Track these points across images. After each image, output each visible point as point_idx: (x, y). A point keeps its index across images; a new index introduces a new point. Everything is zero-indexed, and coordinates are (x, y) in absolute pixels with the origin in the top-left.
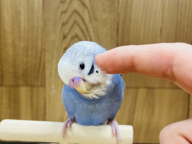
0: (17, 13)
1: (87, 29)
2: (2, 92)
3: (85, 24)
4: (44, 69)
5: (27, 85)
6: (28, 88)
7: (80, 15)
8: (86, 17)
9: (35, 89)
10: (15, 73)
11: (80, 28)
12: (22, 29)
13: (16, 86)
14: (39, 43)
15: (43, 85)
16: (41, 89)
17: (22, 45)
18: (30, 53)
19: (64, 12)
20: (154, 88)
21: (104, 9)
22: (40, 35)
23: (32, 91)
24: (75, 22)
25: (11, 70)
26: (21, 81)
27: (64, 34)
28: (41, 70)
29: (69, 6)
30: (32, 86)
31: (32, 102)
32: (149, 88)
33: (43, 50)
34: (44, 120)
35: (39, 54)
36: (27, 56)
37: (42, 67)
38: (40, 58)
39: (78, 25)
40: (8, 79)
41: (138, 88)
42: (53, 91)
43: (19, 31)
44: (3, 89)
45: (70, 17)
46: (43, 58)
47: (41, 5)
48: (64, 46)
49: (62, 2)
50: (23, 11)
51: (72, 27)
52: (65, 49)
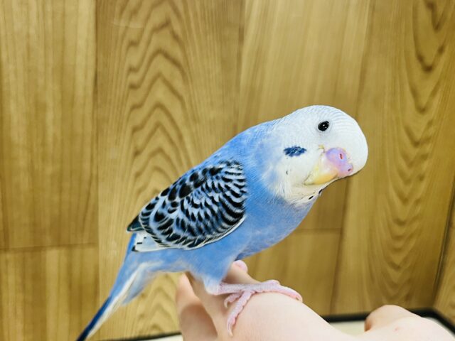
1: (180, 137)
2: (7, 262)
3: (177, 128)
4: (95, 214)
5: (59, 246)
6: (63, 251)
7: (167, 113)
9: (77, 252)
10: (35, 224)
11: (167, 135)
12: (50, 139)
13: (38, 249)
15: (94, 243)
16: (90, 251)
17: (49, 170)
18: (66, 185)
21: (212, 102)
22: (88, 150)
23: (70, 256)
24: (158, 125)
25: (26, 220)
26: (48, 239)
27: (135, 148)
28: (89, 217)
30: (70, 247)
31: (70, 274)
33: (94, 179)
35: (85, 187)
36: (61, 191)
37: (90, 210)
38: (89, 194)
39: (164, 131)
40: (20, 238)
42: (113, 253)
43: (44, 144)
44: (9, 256)
45: (149, 115)
46: (92, 193)
47: (90, 91)
48: (135, 169)
49: (133, 87)
50: (50, 103)
51: (152, 134)
52: (138, 175)
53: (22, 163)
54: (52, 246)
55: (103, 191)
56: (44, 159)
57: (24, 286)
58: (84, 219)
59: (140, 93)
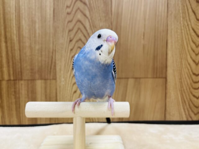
0: (33, 22)
2: (22, 84)
3: (87, 30)
4: (55, 66)
5: (41, 79)
6: (43, 81)
7: (82, 24)
8: (87, 25)
9: (49, 81)
10: (32, 69)
11: (83, 33)
12: (37, 35)
13: (33, 80)
14: (51, 45)
15: (55, 79)
16: (54, 81)
17: (37, 47)
18: (44, 53)
19: (70, 21)
20: (140, 78)
21: (101, 19)
22: (51, 39)
23: (46, 83)
25: (29, 67)
26: (37, 76)
27: (70, 38)
28: (53, 67)
29: (74, 17)
30: (45, 80)
31: (46, 92)
32: (136, 78)
33: (54, 51)
34: (56, 101)
35: (51, 54)
36: (42, 56)
37: (53, 64)
38: (52, 57)
39: (81, 31)
40: (27, 75)
41: (128, 78)
42: (63, 83)
43: (35, 37)
44: (22, 82)
45: (75, 25)
46: (54, 57)
47: (52, 16)
48: (70, 48)
49: (68, 14)
50: (37, 21)
51: (76, 32)
52: (71, 50)
53: (27, 44)
54: (38, 79)
55: (58, 56)
56: (35, 43)
57: (28, 95)
58: (51, 68)
59: (71, 16)
